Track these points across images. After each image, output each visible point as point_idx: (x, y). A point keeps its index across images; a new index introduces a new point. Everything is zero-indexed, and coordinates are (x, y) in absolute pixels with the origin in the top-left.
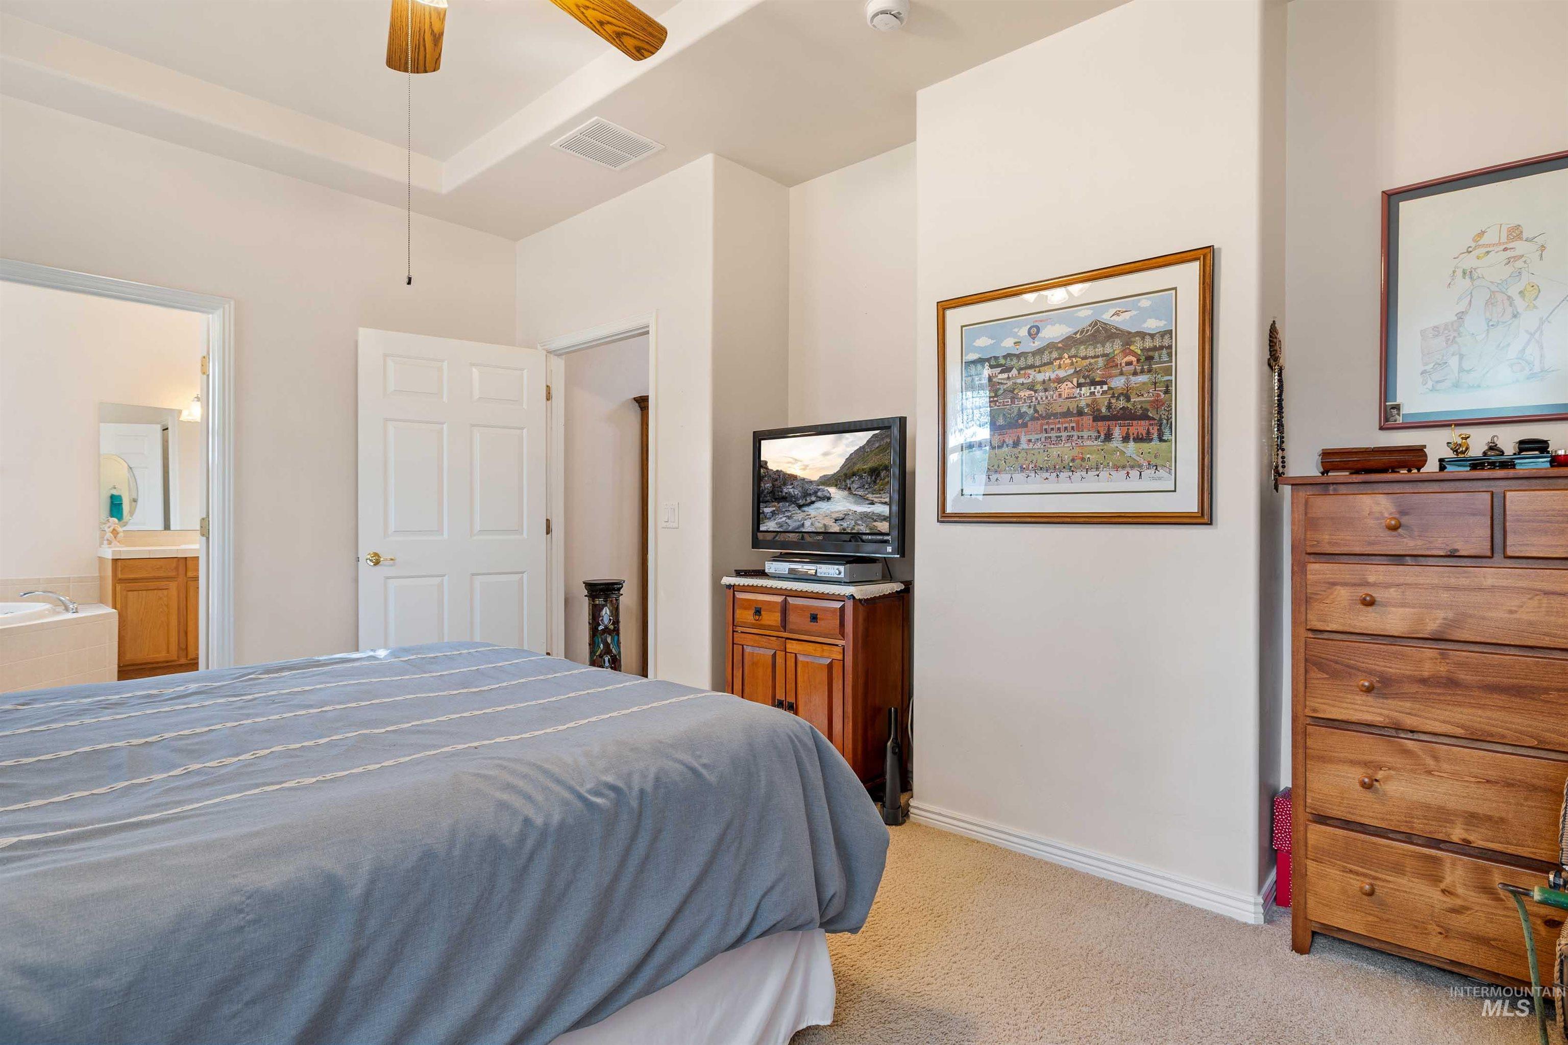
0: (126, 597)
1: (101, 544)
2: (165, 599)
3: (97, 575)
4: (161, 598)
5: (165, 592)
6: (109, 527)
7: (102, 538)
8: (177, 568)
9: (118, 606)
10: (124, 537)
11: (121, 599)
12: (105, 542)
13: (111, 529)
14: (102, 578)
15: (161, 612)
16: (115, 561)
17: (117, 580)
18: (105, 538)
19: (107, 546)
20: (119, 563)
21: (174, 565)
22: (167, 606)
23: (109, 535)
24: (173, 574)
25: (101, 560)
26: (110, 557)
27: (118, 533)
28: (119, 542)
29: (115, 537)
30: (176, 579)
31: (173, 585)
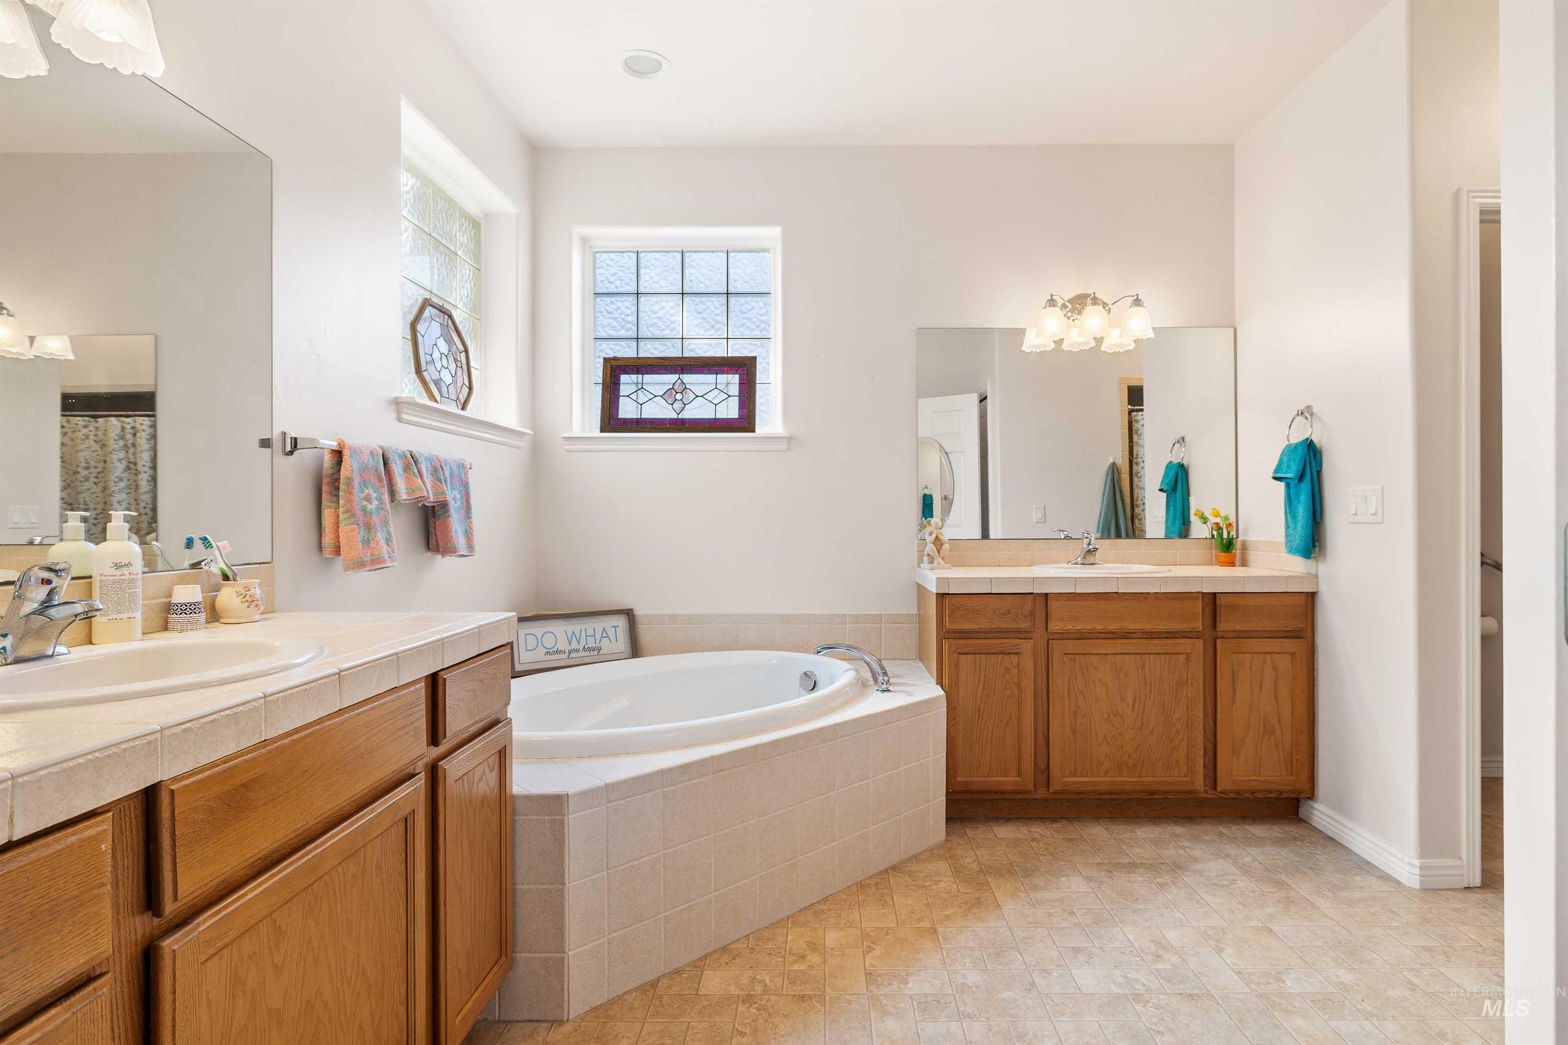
0: (957, 665)
1: (920, 561)
2: (1015, 672)
3: (916, 612)
4: (1007, 670)
5: (1014, 659)
6: (931, 534)
7: (921, 551)
8: (1032, 614)
9: (946, 681)
10: (950, 550)
11: (950, 667)
12: (926, 559)
13: (934, 536)
14: (921, 618)
15: (1009, 696)
16: (941, 596)
17: (945, 634)
18: (925, 553)
19: (928, 566)
20: (947, 601)
21: (1029, 608)
22: (1018, 685)
23: (930, 548)
24: (1025, 625)
25: (921, 590)
26: (935, 592)
27: (942, 544)
28: (943, 559)
29: (938, 552)
30: (1029, 635)
31: (1027, 646)
